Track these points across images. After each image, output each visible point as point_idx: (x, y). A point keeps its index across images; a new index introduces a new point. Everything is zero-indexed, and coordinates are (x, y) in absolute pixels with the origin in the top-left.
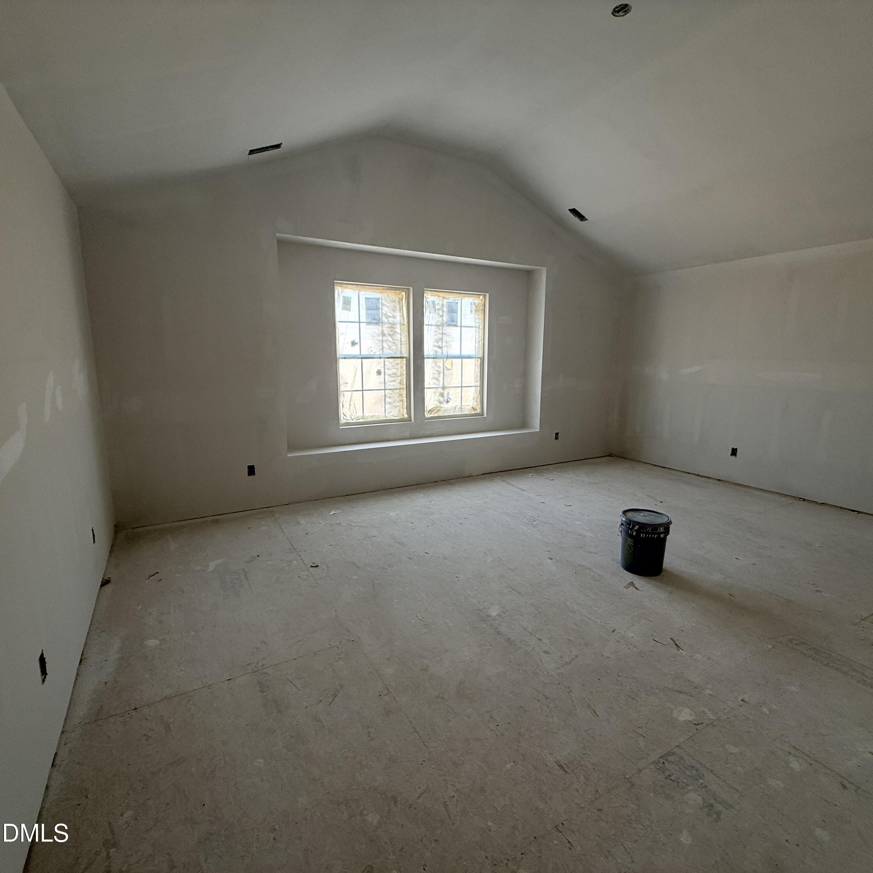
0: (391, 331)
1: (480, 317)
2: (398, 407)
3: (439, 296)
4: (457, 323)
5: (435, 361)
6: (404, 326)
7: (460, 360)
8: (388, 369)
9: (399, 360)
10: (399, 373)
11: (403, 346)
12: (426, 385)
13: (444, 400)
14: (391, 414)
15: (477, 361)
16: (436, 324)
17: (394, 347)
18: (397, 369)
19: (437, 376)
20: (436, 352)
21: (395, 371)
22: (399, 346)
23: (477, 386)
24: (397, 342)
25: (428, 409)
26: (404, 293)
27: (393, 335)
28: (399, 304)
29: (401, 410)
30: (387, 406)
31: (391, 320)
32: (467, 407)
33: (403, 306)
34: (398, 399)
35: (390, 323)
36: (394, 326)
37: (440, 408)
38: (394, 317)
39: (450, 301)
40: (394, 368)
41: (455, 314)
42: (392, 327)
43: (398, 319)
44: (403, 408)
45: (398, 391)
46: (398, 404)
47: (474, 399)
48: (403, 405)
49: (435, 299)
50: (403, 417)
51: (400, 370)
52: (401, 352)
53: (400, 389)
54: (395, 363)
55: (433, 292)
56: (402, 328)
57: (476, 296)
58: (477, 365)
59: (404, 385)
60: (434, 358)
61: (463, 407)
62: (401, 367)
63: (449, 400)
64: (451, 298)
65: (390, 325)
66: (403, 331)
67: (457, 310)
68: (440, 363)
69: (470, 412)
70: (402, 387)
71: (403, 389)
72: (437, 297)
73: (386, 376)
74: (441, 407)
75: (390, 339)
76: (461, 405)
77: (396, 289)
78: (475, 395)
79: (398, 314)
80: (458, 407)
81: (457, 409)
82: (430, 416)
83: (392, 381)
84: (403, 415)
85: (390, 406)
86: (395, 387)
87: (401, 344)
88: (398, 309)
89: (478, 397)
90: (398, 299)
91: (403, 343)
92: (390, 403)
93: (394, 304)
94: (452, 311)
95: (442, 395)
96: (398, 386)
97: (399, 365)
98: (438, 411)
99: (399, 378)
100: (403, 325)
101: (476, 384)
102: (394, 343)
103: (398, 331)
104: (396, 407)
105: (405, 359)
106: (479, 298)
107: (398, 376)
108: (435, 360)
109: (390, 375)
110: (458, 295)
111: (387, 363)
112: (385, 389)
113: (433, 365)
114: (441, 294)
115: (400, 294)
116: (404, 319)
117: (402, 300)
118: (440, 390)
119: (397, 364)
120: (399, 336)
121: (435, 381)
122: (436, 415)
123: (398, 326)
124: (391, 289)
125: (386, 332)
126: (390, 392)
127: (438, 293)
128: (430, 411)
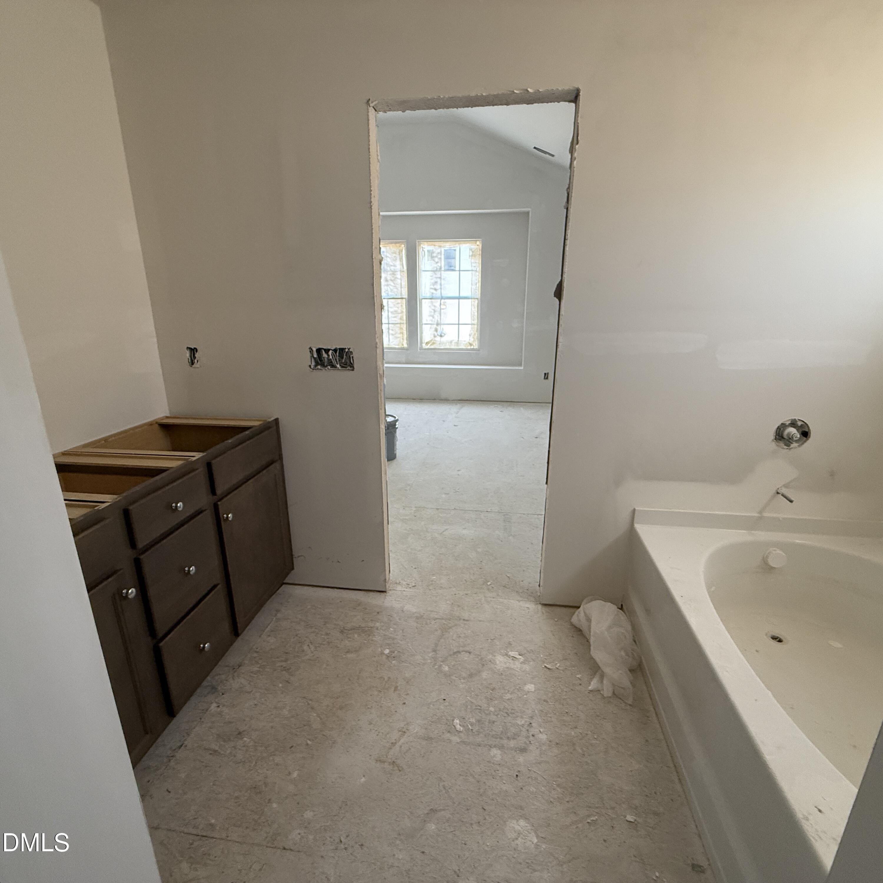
0: (393, 277)
1: (477, 261)
2: (398, 338)
3: (435, 245)
4: (455, 267)
5: (432, 302)
6: (404, 273)
7: (457, 300)
8: (391, 307)
9: (399, 301)
10: (399, 311)
11: (403, 289)
12: (424, 321)
13: (438, 335)
14: (393, 343)
15: (474, 302)
16: (433, 270)
17: (395, 290)
18: (398, 308)
19: (432, 314)
20: (432, 293)
21: (396, 309)
22: (399, 289)
23: (474, 324)
24: (398, 286)
25: (426, 341)
26: (403, 246)
27: (394, 280)
28: (399, 255)
29: (402, 340)
30: (391, 336)
31: (392, 268)
32: (464, 342)
33: (402, 257)
34: (399, 332)
35: (392, 271)
36: (395, 273)
37: (434, 342)
38: (395, 266)
39: (446, 249)
40: (396, 307)
41: (453, 260)
42: (393, 274)
43: (399, 267)
44: (403, 339)
45: (399, 325)
46: (399, 336)
47: (470, 335)
48: (403, 336)
49: (431, 248)
50: (402, 347)
51: (400, 308)
52: (401, 293)
53: (400, 324)
54: (397, 302)
55: (429, 243)
56: (402, 274)
57: (472, 242)
58: (474, 305)
59: (403, 320)
60: (431, 299)
61: (459, 342)
62: (402, 306)
63: (443, 335)
64: (447, 245)
65: (391, 272)
66: (403, 277)
67: (455, 256)
68: (437, 303)
69: (465, 346)
70: (402, 322)
71: (403, 324)
72: (433, 246)
73: (390, 313)
74: (435, 340)
75: (392, 284)
76: (458, 341)
77: (396, 243)
78: (472, 332)
79: (398, 263)
80: (454, 342)
81: (453, 343)
82: (427, 347)
83: (394, 317)
84: (403, 345)
85: (393, 337)
86: (396, 322)
87: (401, 288)
88: (398, 259)
89: (475, 334)
90: (398, 251)
91: (403, 286)
92: (392, 335)
93: (394, 255)
94: (449, 256)
95: (436, 330)
96: (399, 321)
97: (400, 305)
98: (433, 343)
99: (400, 315)
100: (403, 271)
101: (473, 322)
102: (395, 286)
103: (399, 276)
104: (397, 338)
105: (404, 300)
106: (476, 243)
107: (399, 313)
108: (433, 300)
109: (392, 312)
110: (454, 243)
111: (389, 303)
112: (389, 324)
113: (430, 304)
114: (437, 243)
115: (400, 246)
116: (403, 267)
117: (402, 251)
118: (435, 326)
119: (398, 303)
120: (399, 281)
121: (431, 318)
122: (432, 347)
123: (399, 273)
124: (392, 243)
125: (389, 279)
126: (392, 325)
127: (433, 243)
128: (427, 343)
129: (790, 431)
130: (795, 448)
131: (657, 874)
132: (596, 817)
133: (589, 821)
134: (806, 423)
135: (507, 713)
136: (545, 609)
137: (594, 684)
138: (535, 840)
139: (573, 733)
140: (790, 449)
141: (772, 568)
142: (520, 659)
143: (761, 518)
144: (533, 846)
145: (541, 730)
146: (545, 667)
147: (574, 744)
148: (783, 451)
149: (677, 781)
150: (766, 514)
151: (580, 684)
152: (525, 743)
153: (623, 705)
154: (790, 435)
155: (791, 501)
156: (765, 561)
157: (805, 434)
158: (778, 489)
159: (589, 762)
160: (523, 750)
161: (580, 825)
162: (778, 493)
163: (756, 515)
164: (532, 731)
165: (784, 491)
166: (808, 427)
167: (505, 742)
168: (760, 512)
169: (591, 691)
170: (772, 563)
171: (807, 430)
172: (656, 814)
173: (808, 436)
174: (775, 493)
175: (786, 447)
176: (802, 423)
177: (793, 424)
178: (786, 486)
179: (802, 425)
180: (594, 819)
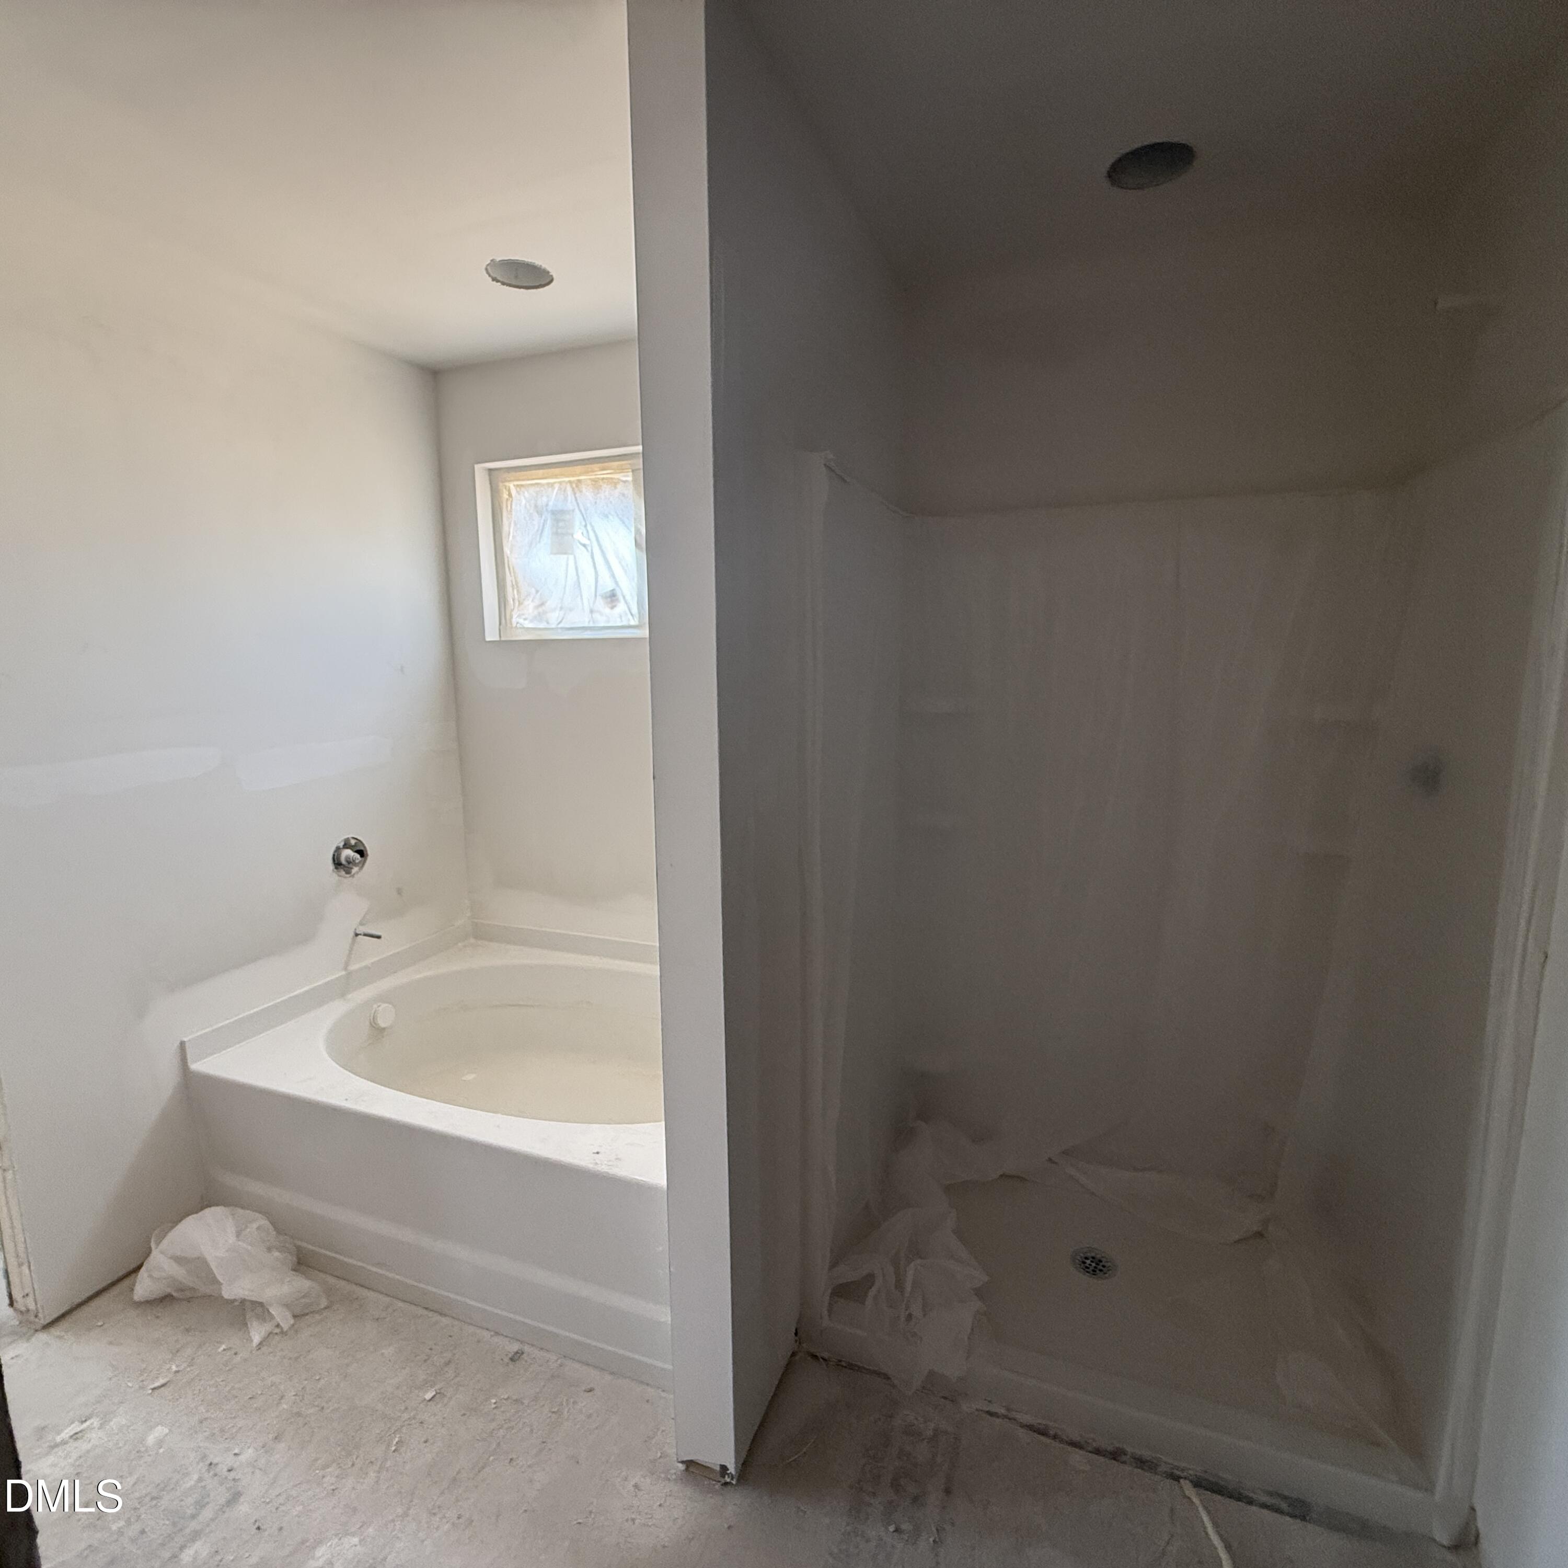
129: (347, 854)
130: (357, 873)
131: (494, 1401)
132: (398, 1436)
133: (393, 1448)
134: (360, 841)
135: (153, 1499)
136: (56, 1331)
137: (257, 1334)
138: (355, 1540)
139: (285, 1406)
140: (353, 876)
141: (384, 1029)
142: (92, 1424)
143: (349, 974)
144: (358, 1548)
145: (236, 1451)
146: (153, 1389)
147: (299, 1414)
148: (347, 880)
149: (438, 1317)
150: (354, 967)
151: (236, 1354)
152: (228, 1489)
153: (317, 1317)
154: (349, 858)
155: (379, 937)
156: (373, 1025)
157: (362, 853)
158: (355, 929)
159: (336, 1405)
160: (235, 1498)
161: (388, 1464)
162: (357, 935)
163: (344, 973)
164: (222, 1469)
165: (361, 930)
166: (363, 845)
167: (194, 1525)
168: (345, 969)
169: (261, 1344)
170: (382, 1023)
171: (362, 848)
172: (448, 1363)
173: (365, 855)
174: (353, 937)
175: (348, 876)
176: (355, 841)
177: (347, 845)
178: (361, 924)
179: (356, 843)
180: (397, 1439)
